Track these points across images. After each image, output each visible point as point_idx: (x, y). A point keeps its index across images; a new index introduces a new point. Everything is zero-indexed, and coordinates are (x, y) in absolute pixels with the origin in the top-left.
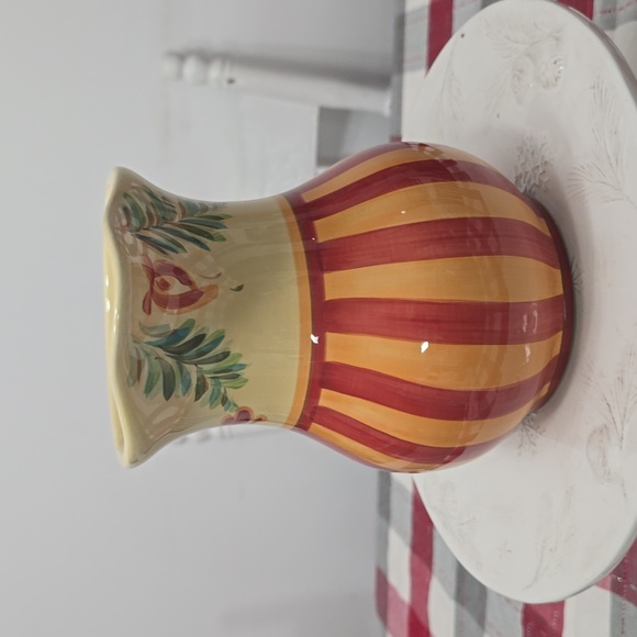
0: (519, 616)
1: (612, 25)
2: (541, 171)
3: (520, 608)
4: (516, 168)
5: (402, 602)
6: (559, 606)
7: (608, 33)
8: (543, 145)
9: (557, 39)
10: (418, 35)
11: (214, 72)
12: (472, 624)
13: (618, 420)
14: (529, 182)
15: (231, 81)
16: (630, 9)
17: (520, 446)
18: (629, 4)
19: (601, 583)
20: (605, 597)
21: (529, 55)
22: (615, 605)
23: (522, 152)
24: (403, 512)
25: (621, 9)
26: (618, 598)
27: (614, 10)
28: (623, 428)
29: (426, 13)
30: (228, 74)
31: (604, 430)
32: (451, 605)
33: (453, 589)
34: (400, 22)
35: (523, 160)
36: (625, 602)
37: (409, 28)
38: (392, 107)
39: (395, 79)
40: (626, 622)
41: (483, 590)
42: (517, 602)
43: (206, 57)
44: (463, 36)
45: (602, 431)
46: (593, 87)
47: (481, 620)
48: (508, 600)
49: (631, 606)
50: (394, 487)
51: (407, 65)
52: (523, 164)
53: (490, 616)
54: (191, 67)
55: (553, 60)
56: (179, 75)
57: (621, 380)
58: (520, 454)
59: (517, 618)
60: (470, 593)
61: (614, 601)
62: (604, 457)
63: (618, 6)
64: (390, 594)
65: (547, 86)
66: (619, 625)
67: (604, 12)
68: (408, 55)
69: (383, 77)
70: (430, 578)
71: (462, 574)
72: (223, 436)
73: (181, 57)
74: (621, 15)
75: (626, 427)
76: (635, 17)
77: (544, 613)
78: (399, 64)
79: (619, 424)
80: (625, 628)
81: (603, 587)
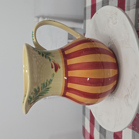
0: (113, 135)
1: (129, 10)
2: (114, 41)
3: (113, 133)
4: (109, 41)
5: (88, 133)
6: (121, 132)
8: (114, 36)
9: (116, 14)
10: (89, 12)
12: (103, 137)
13: (130, 93)
14: (111, 44)
16: (133, 6)
17: (111, 99)
18: (132, 5)
19: (128, 127)
20: (130, 131)
21: (111, 18)
22: (133, 132)
25: (131, 6)
26: (133, 131)
27: (129, 6)
29: (90, 7)
31: (128, 95)
32: (99, 133)
33: (99, 130)
34: (85, 9)
35: (110, 39)
36: (135, 132)
37: (87, 10)
38: (84, 27)
39: (84, 21)
40: (135, 136)
41: (105, 130)
42: (112, 132)
43: (44, 17)
44: (97, 13)
46: (124, 24)
47: (105, 136)
48: (110, 132)
49: (136, 133)
50: (86, 108)
51: (87, 18)
53: (107, 136)
55: (115, 19)
57: (131, 85)
58: (111, 101)
59: (112, 136)
60: (102, 131)
61: (132, 131)
62: (128, 101)
63: (130, 6)
64: (86, 131)
65: (114, 24)
66: (134, 137)
67: (127, 7)
68: (87, 16)
70: (94, 128)
71: (100, 127)
72: (49, 98)
73: (39, 17)
74: (131, 7)
75: (132, 95)
76: (134, 8)
77: (118, 134)
78: (85, 18)
79: (131, 94)
80: (135, 137)
81: (130, 128)
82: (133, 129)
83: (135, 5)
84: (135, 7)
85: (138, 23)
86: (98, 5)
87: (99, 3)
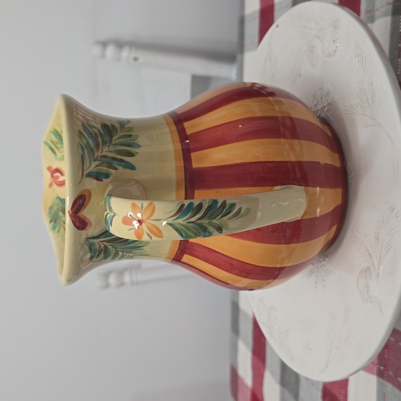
0: (320, 393)
1: (372, 20)
2: (326, 109)
3: (320, 387)
5: (247, 386)
6: (344, 383)
7: (369, 25)
8: (327, 93)
9: (336, 27)
10: (253, 27)
11: (125, 53)
13: (376, 263)
15: (136, 59)
16: (383, 10)
17: (316, 282)
18: (382, 7)
19: (367, 368)
20: (372, 380)
21: (318, 37)
22: (380, 386)
23: (314, 98)
24: (247, 330)
25: (377, 10)
26: (381, 380)
27: (373, 10)
28: (379, 269)
29: (257, 15)
30: (134, 54)
31: (367, 270)
32: (278, 387)
33: (278, 377)
34: (242, 21)
35: (316, 103)
36: (386, 382)
37: (247, 25)
38: (237, 74)
39: (239, 57)
40: (386, 395)
41: (297, 376)
42: (318, 382)
43: (120, 44)
44: (277, 26)
45: (366, 271)
46: (358, 56)
47: (296, 396)
48: (313, 384)
49: (390, 387)
51: (246, 48)
52: (315, 106)
54: (110, 51)
55: (333, 40)
56: (103, 56)
57: (377, 238)
58: (316, 287)
60: (289, 379)
61: (379, 382)
62: (368, 287)
63: (375, 8)
64: (240, 382)
65: (329, 56)
66: (382, 397)
67: (367, 12)
69: (232, 56)
70: (264, 371)
71: (284, 367)
73: (104, 44)
74: (377, 13)
75: (381, 268)
76: (386, 15)
77: (335, 391)
78: (241, 48)
79: (376, 266)
80: (386, 399)
81: (372, 372)
82: (381, 374)
83: (390, 7)
84: (390, 11)
85: (399, 57)
87: (282, 2)
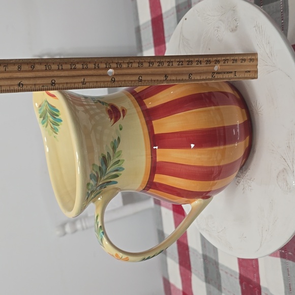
0: (238, 281)
5: (179, 290)
9: (234, 11)
12: (216, 291)
13: (290, 164)
17: (243, 189)
20: (278, 261)
26: (284, 260)
29: (150, 23)
31: (284, 170)
32: (204, 284)
33: (203, 277)
34: (138, 30)
36: (288, 261)
37: (142, 32)
40: (289, 270)
44: (186, 19)
46: (255, 27)
47: (219, 288)
49: (291, 263)
51: (144, 48)
53: (223, 285)
57: (288, 147)
61: (282, 262)
64: (172, 288)
66: (286, 272)
68: (144, 43)
70: (191, 275)
80: (290, 273)
82: (283, 256)
86: (167, 17)
87: (169, 11)
